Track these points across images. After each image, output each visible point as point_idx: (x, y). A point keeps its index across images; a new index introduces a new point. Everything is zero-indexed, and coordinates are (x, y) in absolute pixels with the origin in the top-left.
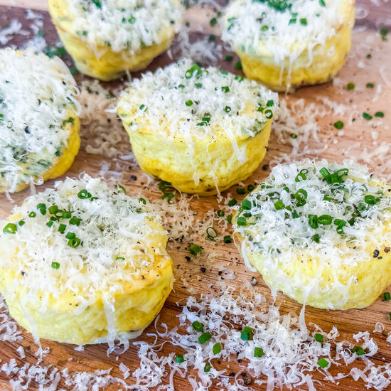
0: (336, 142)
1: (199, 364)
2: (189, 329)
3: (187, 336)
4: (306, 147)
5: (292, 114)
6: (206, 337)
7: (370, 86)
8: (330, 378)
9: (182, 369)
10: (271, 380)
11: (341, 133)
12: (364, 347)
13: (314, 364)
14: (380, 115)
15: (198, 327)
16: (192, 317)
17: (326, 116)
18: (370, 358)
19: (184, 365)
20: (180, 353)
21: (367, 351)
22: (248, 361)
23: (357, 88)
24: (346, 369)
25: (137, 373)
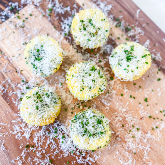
0: (117, 99)
1: (51, 137)
2: (54, 128)
3: (53, 130)
4: (109, 97)
5: (114, 84)
6: (56, 132)
7: (140, 87)
8: (72, 155)
9: (48, 136)
10: (61, 148)
11: (120, 98)
12: (83, 153)
13: (71, 151)
14: (134, 98)
15: (56, 129)
16: (56, 126)
17: (121, 90)
18: (82, 156)
19: (49, 135)
20: (49, 132)
21: (82, 154)
22: (60, 142)
23: (136, 86)
24: (76, 155)
25: (40, 131)
